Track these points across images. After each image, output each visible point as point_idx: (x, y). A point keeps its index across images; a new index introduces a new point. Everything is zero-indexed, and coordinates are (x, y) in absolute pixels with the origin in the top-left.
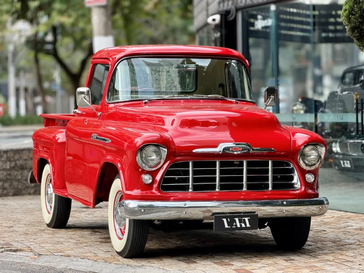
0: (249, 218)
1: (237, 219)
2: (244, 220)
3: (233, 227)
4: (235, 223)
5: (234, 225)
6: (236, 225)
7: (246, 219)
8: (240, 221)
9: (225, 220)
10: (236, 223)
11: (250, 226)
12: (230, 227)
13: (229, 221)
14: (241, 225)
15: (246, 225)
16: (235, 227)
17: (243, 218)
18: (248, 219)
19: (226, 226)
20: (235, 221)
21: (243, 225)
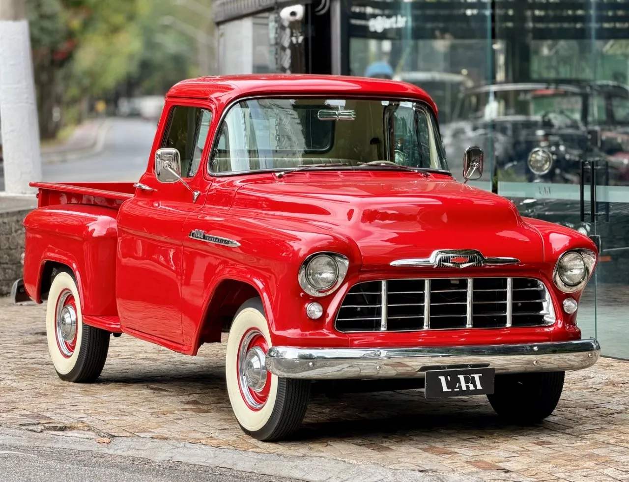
0: (481, 375)
1: (462, 377)
2: (473, 378)
3: (455, 390)
4: (458, 384)
5: (457, 387)
6: (460, 387)
7: (477, 377)
8: (467, 381)
9: (442, 379)
10: (460, 383)
11: (481, 388)
12: (450, 390)
13: (449, 380)
14: (468, 387)
15: (475, 386)
16: (458, 390)
17: (472, 375)
18: (479, 376)
19: (445, 389)
20: (459, 381)
21: (472, 387)
